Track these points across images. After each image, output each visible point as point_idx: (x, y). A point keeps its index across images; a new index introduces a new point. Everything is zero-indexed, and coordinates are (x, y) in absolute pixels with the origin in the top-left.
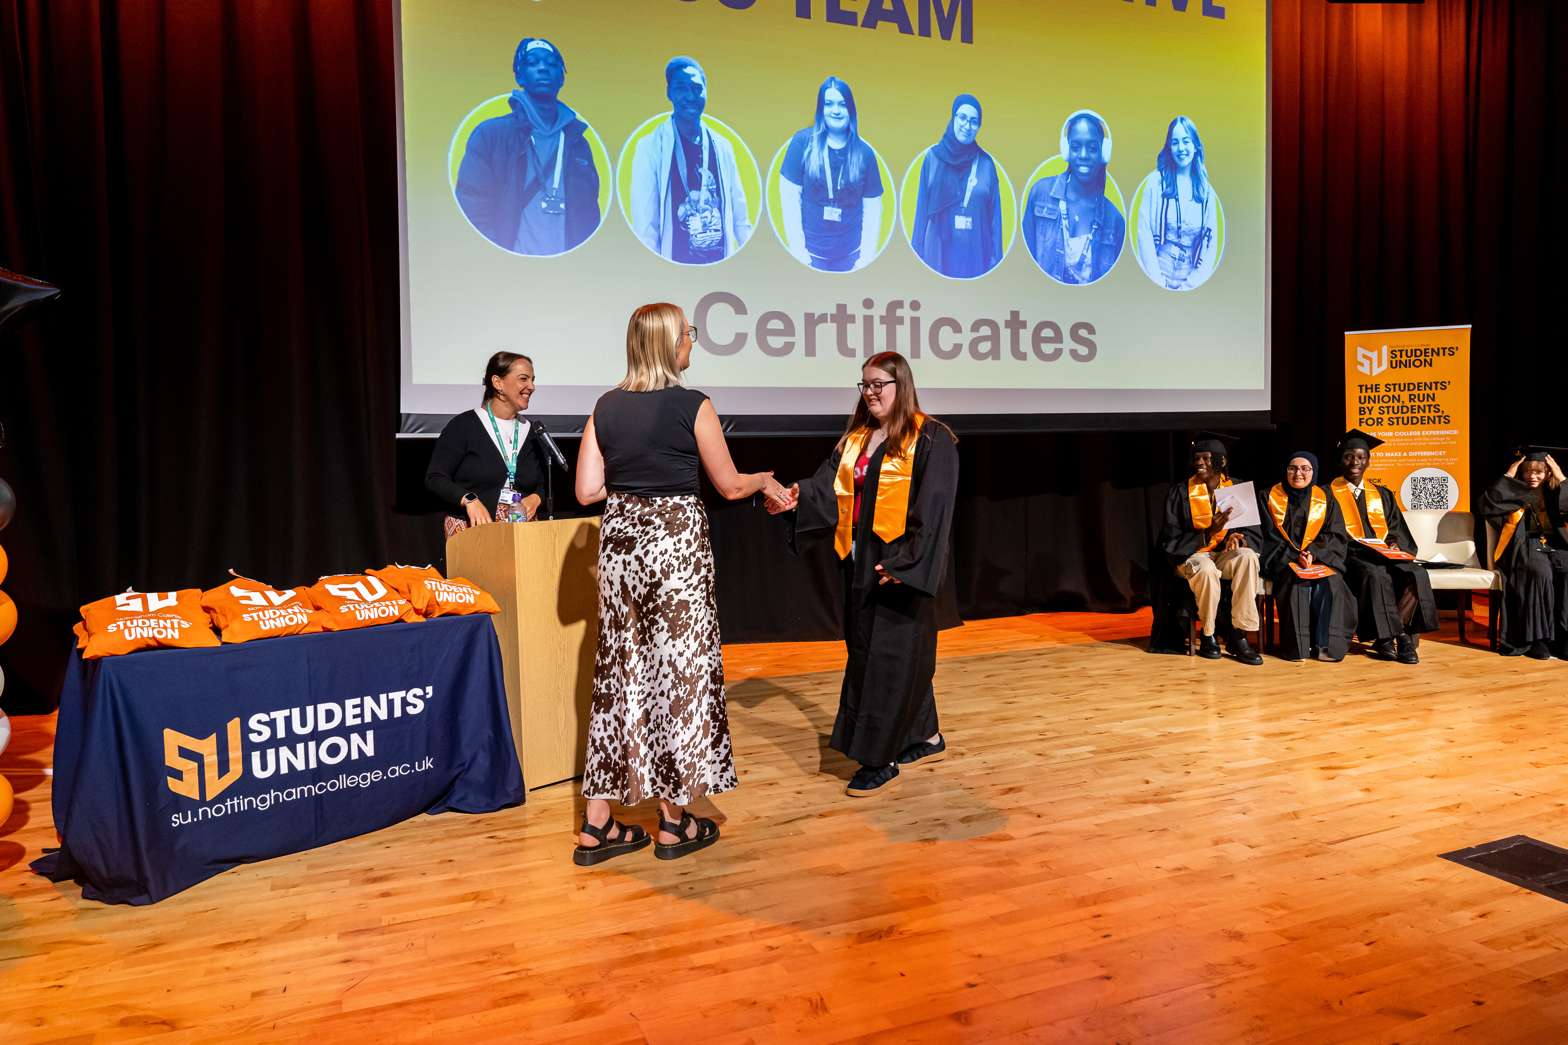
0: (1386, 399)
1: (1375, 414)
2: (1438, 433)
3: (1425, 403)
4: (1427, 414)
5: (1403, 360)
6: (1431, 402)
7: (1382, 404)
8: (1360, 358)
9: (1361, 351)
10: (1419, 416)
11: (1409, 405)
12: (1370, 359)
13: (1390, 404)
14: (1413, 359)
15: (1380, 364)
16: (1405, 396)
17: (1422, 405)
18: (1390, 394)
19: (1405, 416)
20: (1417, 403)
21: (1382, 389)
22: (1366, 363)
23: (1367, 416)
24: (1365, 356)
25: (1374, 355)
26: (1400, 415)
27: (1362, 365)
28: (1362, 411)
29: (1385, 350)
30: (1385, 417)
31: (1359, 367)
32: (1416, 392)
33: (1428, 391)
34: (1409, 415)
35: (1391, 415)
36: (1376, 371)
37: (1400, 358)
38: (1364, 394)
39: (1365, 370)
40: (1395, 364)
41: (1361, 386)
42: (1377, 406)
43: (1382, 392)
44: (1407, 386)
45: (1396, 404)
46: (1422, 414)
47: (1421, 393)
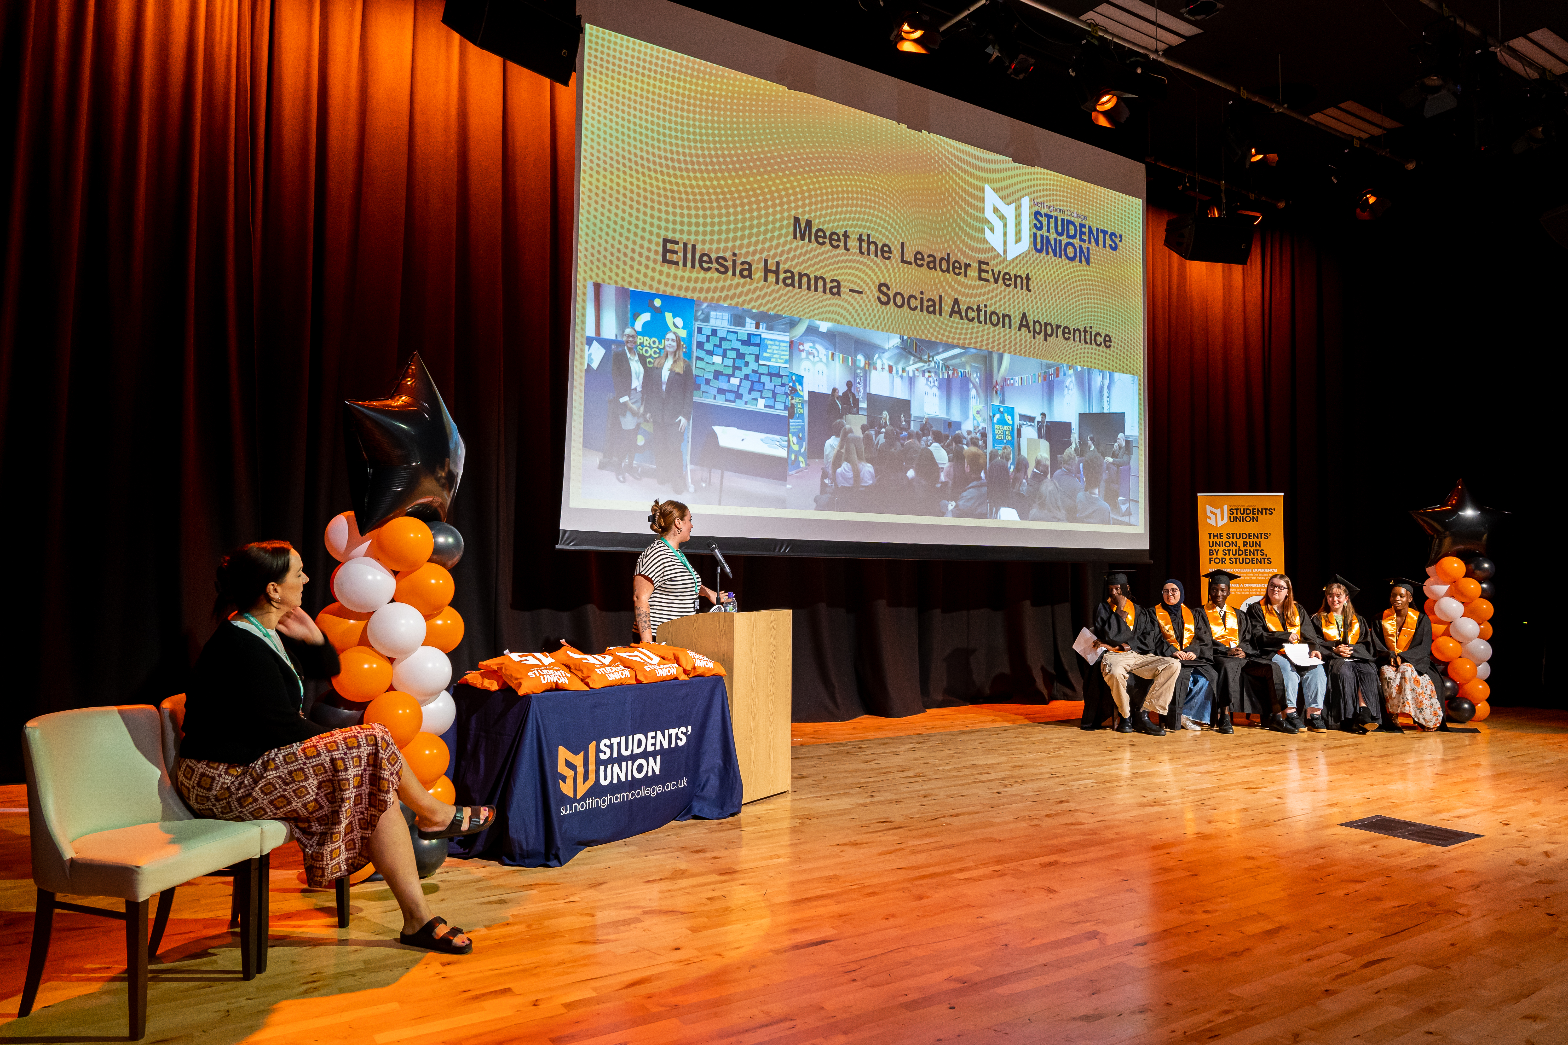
0: (1227, 544)
1: (1220, 555)
2: (1263, 570)
3: (1254, 548)
4: (1256, 556)
5: (1238, 516)
6: (1258, 548)
7: (1224, 548)
8: (1209, 514)
9: (1209, 508)
10: (1250, 557)
11: (1243, 549)
12: (1215, 514)
13: (1230, 548)
14: (1245, 515)
15: (1222, 519)
16: (1240, 542)
17: (1252, 549)
18: (1230, 541)
19: (1241, 557)
20: (1249, 548)
21: (1225, 536)
22: (1213, 517)
23: (1214, 556)
24: (1212, 512)
25: (1218, 511)
26: (1237, 556)
27: (1210, 518)
28: (1211, 552)
29: (1225, 507)
30: (1227, 557)
31: (1208, 520)
32: (1247, 540)
33: (1256, 539)
34: (1243, 556)
35: (1231, 556)
36: (1220, 524)
37: (1236, 516)
38: (1212, 540)
39: (1212, 522)
40: (1233, 519)
41: (1210, 534)
42: (1221, 549)
43: (1225, 540)
44: (1242, 536)
45: (1234, 548)
46: (1252, 556)
47: (1251, 541)
